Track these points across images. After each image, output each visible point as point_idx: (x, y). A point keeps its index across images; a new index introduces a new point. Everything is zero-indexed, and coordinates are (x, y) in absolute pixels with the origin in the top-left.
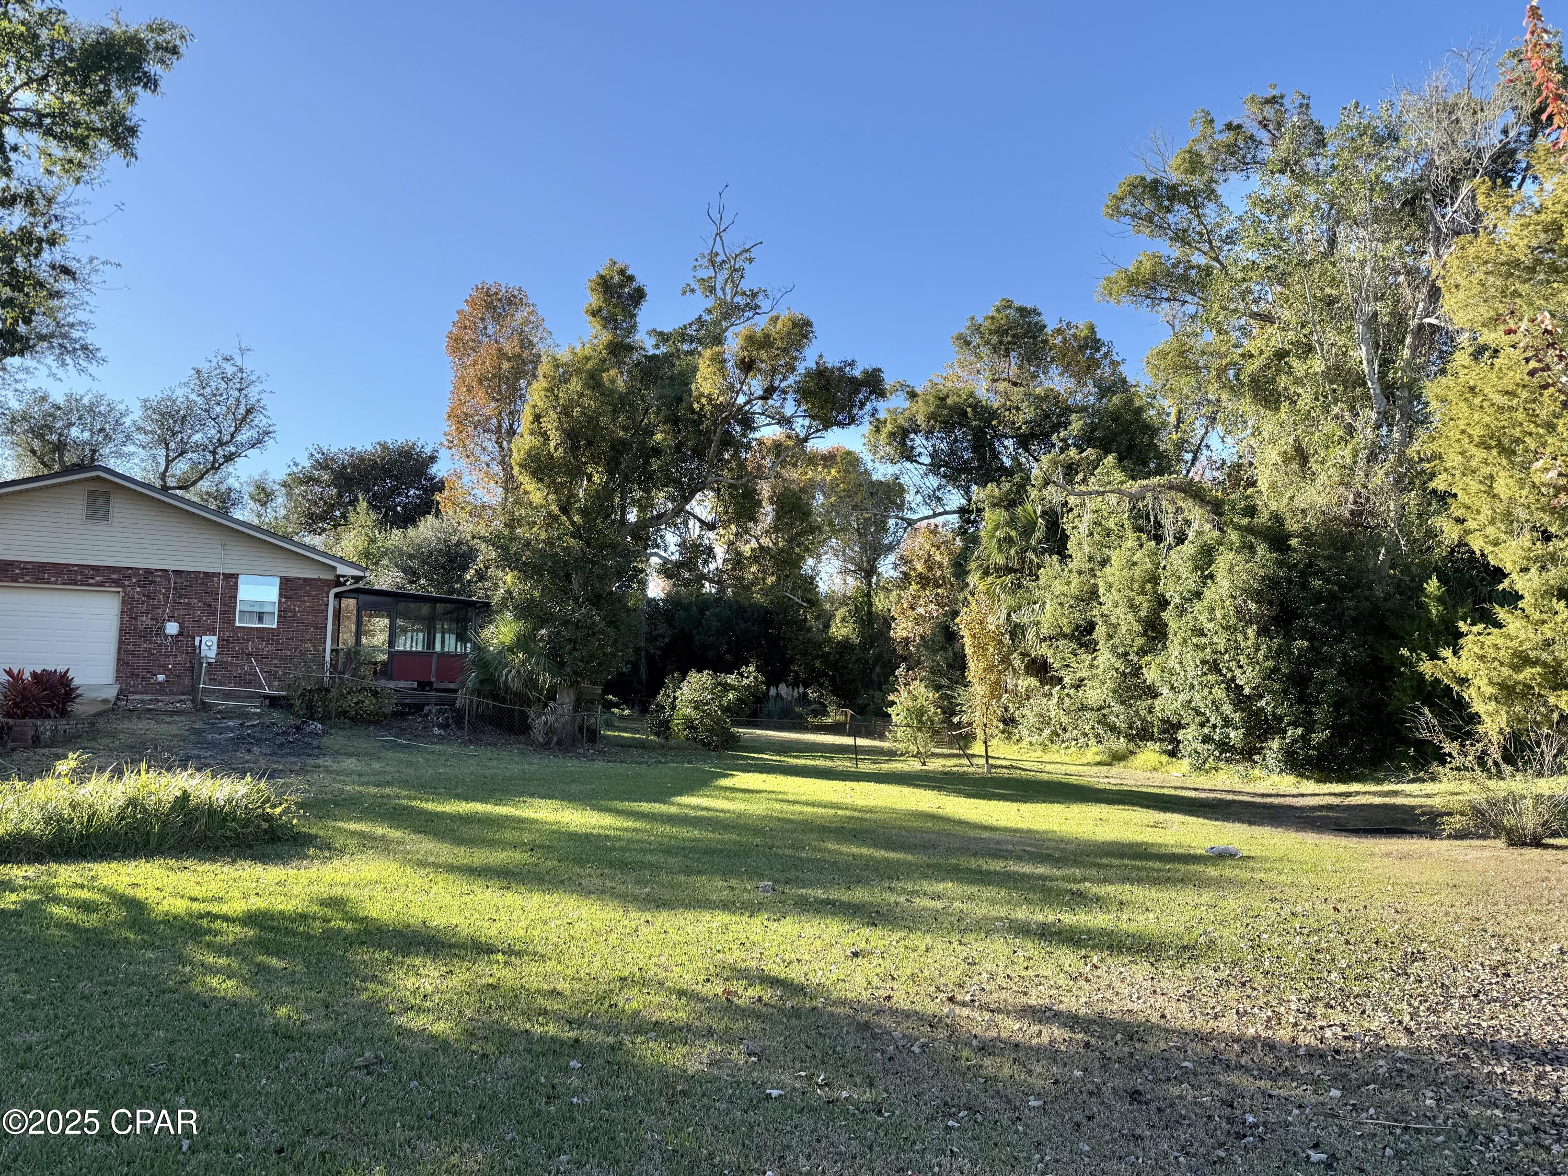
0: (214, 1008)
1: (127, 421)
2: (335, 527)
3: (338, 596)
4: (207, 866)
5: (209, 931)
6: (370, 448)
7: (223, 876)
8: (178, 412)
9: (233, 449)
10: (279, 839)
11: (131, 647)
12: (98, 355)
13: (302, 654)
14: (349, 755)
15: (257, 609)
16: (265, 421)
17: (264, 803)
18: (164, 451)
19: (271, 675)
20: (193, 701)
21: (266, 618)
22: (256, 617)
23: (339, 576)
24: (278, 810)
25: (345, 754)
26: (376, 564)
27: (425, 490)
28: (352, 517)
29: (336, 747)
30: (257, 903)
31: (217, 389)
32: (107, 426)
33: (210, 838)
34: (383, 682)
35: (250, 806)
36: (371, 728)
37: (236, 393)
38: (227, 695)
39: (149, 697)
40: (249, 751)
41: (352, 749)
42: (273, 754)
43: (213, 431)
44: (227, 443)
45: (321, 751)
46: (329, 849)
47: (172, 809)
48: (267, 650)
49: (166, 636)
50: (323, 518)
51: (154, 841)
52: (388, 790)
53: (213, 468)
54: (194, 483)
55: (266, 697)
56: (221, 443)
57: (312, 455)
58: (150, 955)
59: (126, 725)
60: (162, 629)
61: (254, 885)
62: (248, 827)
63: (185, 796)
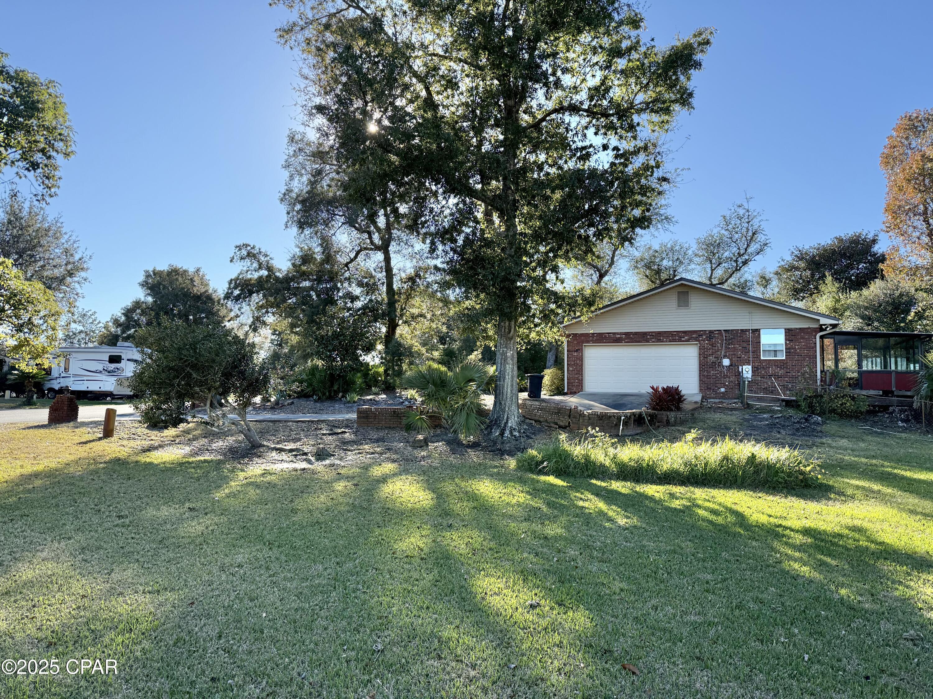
0: (800, 581)
1: (690, 252)
2: (811, 295)
3: (822, 337)
4: (771, 498)
5: (784, 536)
6: (830, 242)
7: (782, 504)
8: (715, 242)
9: (747, 257)
10: (810, 486)
11: (705, 373)
12: (673, 220)
13: (803, 374)
14: (843, 437)
15: (772, 349)
16: (764, 238)
17: (799, 464)
18: (709, 265)
19: (785, 388)
20: (742, 403)
21: (778, 353)
22: (773, 353)
23: (821, 325)
24: (808, 469)
25: (839, 436)
26: (841, 315)
27: (871, 263)
28: (822, 287)
29: (832, 432)
30: (809, 524)
31: (735, 224)
32: (680, 257)
33: (770, 482)
34: (858, 391)
35: (791, 465)
36: (853, 421)
37: (747, 225)
38: (760, 399)
39: (717, 401)
40: (779, 432)
41: (843, 434)
42: (794, 434)
43: (735, 249)
44: (743, 254)
45: (823, 434)
46: (844, 495)
47: (747, 463)
48: (781, 372)
49: (723, 366)
50: (802, 290)
51: (739, 481)
52: (874, 461)
53: (737, 270)
54: (726, 281)
55: (783, 400)
56: (740, 255)
57: (793, 253)
58: (754, 543)
59: (708, 415)
60: (721, 362)
61: (803, 512)
62: (791, 477)
63: (753, 456)
